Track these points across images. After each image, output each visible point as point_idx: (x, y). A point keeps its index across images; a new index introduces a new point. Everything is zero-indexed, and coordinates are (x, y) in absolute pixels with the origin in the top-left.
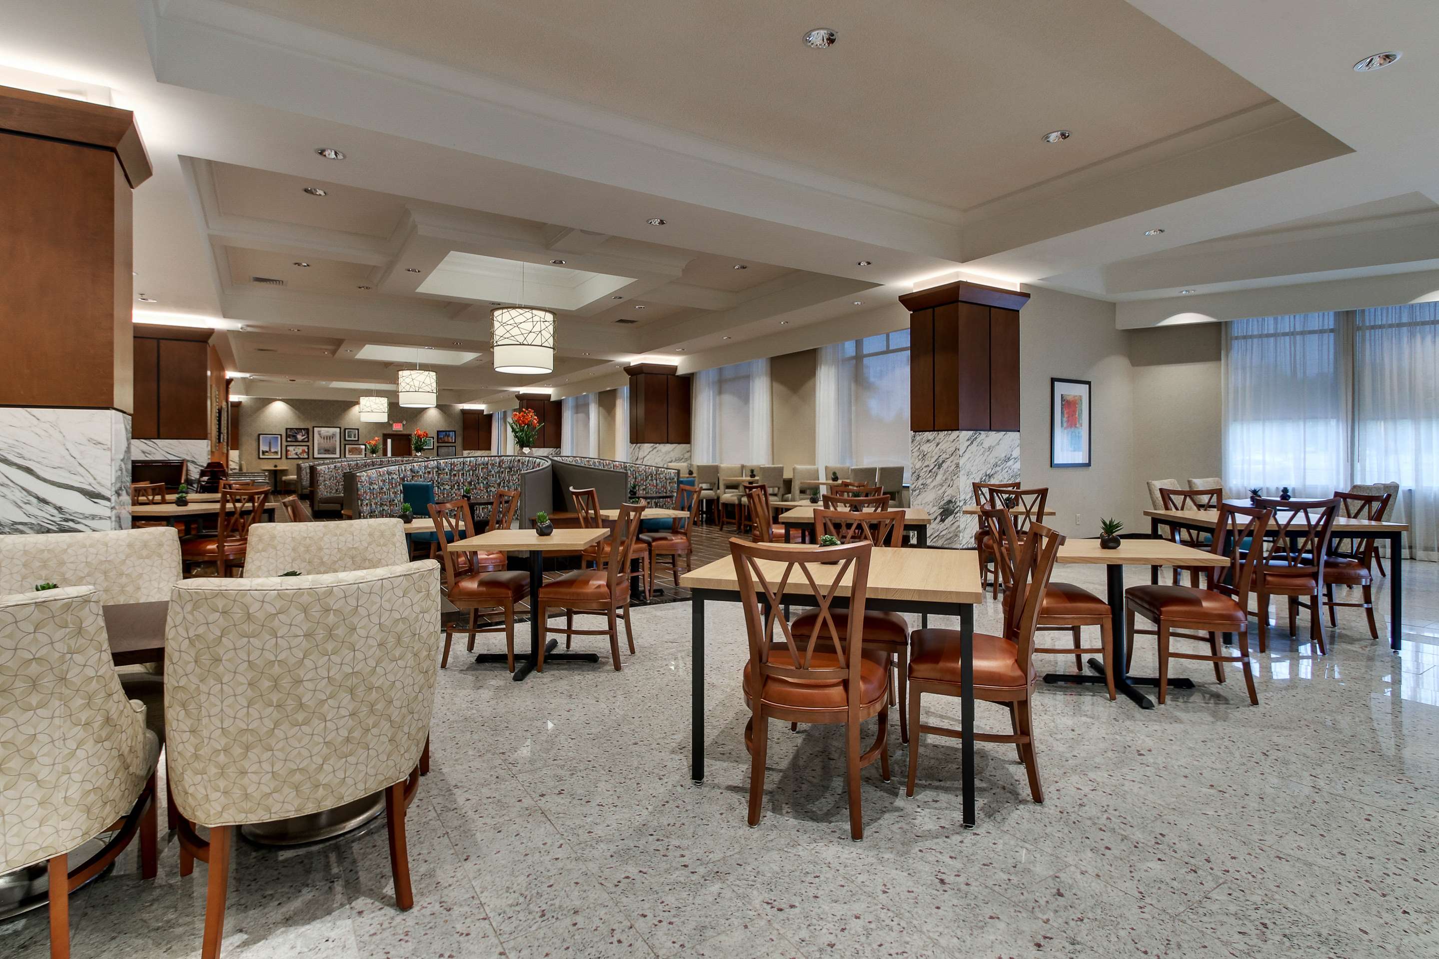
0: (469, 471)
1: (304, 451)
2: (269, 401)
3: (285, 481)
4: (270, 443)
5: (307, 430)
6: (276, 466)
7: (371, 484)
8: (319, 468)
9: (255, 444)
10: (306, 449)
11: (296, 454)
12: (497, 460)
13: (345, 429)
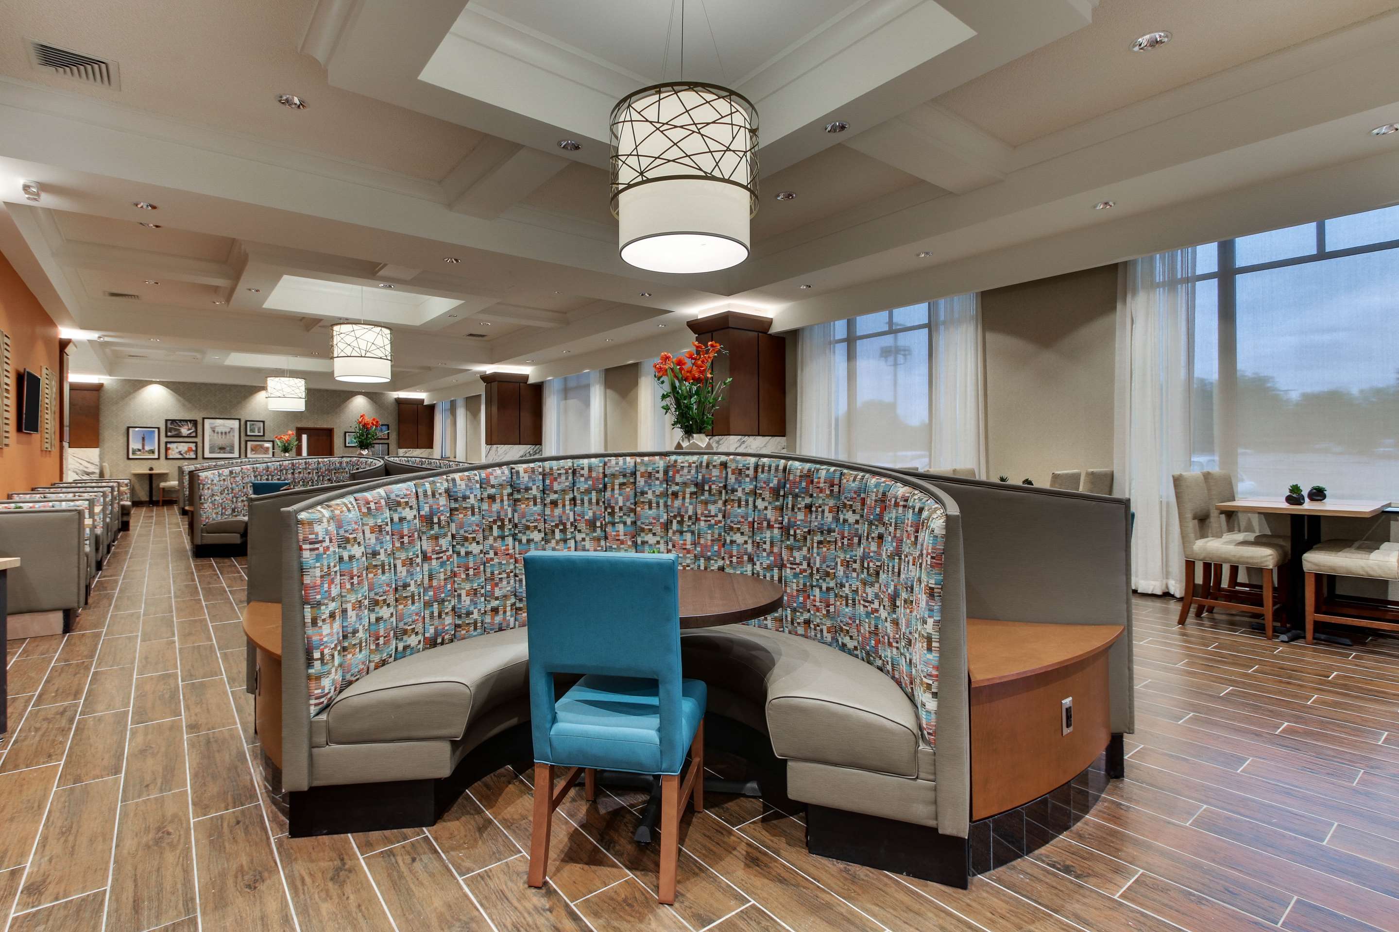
0: (588, 492)
1: (190, 449)
2: (142, 384)
3: (163, 489)
4: (143, 439)
5: (195, 423)
6: (151, 469)
7: (344, 542)
8: (203, 475)
9: (122, 440)
10: (193, 446)
11: (180, 453)
12: (660, 463)
13: (246, 421)
